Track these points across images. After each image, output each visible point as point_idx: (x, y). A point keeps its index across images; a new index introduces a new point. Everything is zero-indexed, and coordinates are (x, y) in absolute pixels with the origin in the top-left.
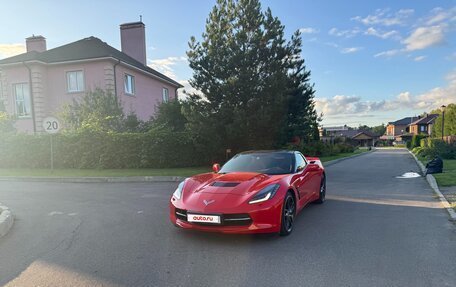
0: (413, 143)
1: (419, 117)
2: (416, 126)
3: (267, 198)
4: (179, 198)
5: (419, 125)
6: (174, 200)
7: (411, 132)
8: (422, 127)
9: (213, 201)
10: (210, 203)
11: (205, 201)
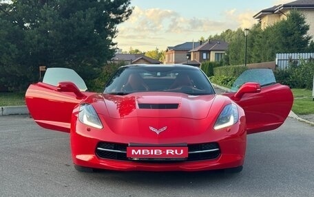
0: (207, 71)
1: (201, 42)
2: (198, 54)
3: (231, 122)
4: (100, 127)
5: (201, 51)
6: (89, 130)
7: (192, 59)
8: (205, 55)
9: (165, 128)
10: (162, 130)
11: (152, 128)
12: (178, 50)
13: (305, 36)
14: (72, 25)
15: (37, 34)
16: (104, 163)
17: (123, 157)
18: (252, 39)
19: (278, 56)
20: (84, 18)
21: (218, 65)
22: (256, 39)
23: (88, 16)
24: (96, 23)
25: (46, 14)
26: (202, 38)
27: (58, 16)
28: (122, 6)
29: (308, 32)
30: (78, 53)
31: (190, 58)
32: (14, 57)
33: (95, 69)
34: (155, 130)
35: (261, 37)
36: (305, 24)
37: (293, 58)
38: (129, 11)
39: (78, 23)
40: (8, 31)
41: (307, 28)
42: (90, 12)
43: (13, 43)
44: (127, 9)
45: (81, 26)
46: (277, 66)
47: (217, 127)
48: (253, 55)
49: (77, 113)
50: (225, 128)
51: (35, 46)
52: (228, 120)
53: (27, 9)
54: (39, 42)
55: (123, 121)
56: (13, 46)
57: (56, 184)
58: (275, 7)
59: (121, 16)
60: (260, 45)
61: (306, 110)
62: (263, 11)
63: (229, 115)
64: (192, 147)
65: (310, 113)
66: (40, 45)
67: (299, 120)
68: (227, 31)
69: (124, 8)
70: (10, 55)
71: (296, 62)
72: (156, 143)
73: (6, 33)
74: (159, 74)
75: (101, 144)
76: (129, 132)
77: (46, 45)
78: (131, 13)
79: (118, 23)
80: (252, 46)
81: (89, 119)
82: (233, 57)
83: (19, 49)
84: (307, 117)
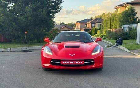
0: (94, 32)
1: (91, 19)
2: (90, 24)
3: (98, 52)
4: (52, 54)
5: (92, 23)
6: (48, 55)
7: (87, 27)
8: (93, 25)
9: (74, 54)
10: (73, 55)
11: (70, 54)
12: (81, 22)
13: (135, 17)
14: (37, 15)
15: (23, 19)
16: (53, 67)
17: (60, 64)
18: (113, 18)
19: (124, 26)
20: (42, 12)
21: (99, 30)
22: (115, 18)
23: (44, 11)
24: (47, 14)
25: (27, 10)
26: (92, 17)
27: (32, 11)
28: (57, 6)
29: (136, 15)
30: (40, 26)
31: (86, 26)
32: (14, 28)
33: (46, 32)
34: (71, 55)
35: (117, 17)
36: (135, 12)
37: (130, 26)
38: (60, 8)
39: (40, 14)
40: (12, 17)
41: (136, 13)
42: (45, 9)
43: (13, 22)
44: (59, 7)
45: (41, 15)
46: (123, 30)
47: (93, 54)
48: (113, 25)
49: (44, 49)
50: (96, 54)
51: (23, 23)
52: (97, 51)
53: (19, 8)
54: (24, 22)
55: (60, 52)
56: (14, 24)
57: (37, 74)
58: (124, 4)
59: (57, 10)
60: (116, 21)
61: (132, 48)
62: (118, 6)
63: (97, 50)
64: (85, 61)
65: (134, 49)
66: (25, 23)
67: (129, 52)
68: (103, 14)
69: (58, 7)
70: (13, 27)
71: (131, 28)
72: (71, 59)
73: (11, 18)
74: (72, 35)
75: (52, 60)
76: (62, 56)
77: (27, 23)
78: (61, 9)
79: (56, 13)
80: (113, 21)
81: (48, 51)
82: (105, 26)
83: (16, 25)
84: (133, 51)
